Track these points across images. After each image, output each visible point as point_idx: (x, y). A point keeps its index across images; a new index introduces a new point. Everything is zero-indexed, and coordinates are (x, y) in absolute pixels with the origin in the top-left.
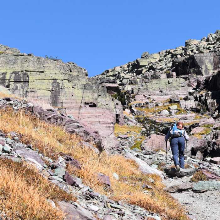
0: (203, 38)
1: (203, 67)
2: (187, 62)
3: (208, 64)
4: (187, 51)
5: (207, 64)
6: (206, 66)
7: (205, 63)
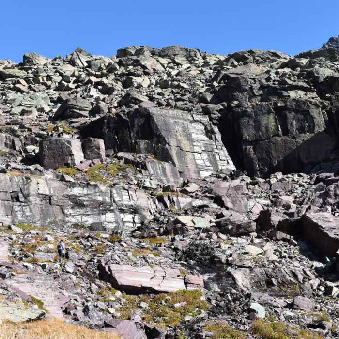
0: (58, 57)
1: (173, 143)
2: (128, 120)
3: (182, 137)
4: (39, 76)
5: (179, 138)
6: (179, 141)
7: (176, 135)
